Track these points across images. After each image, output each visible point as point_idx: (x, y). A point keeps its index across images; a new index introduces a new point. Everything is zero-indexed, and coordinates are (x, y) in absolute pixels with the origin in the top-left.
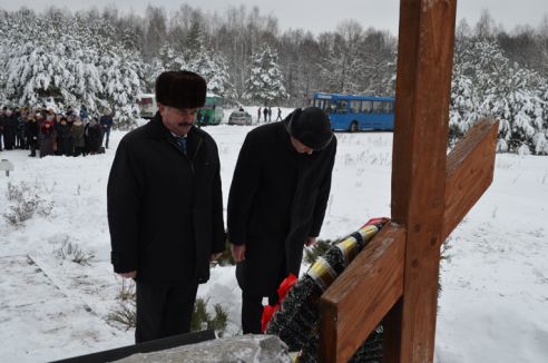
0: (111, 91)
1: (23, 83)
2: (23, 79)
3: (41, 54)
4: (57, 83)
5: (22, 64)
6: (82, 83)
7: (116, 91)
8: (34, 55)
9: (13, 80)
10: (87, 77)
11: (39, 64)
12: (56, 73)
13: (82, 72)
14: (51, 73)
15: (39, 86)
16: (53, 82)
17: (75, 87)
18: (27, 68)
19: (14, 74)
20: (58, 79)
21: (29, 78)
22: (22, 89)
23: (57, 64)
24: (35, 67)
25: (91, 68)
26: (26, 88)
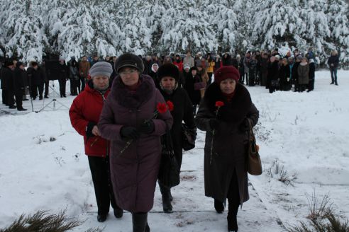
0: (337, 35)
1: (264, 32)
2: (265, 28)
3: (279, 6)
4: (291, 30)
5: (264, 16)
6: (312, 28)
7: (342, 35)
8: (274, 8)
9: (258, 29)
10: (317, 23)
11: (277, 15)
12: (291, 21)
13: (312, 20)
14: (287, 21)
15: (277, 33)
16: (288, 30)
17: (306, 32)
18: (268, 18)
19: (258, 25)
20: (292, 27)
21: (269, 27)
22: (264, 36)
23: (292, 13)
24: (274, 18)
25: (321, 15)
26: (266, 35)
